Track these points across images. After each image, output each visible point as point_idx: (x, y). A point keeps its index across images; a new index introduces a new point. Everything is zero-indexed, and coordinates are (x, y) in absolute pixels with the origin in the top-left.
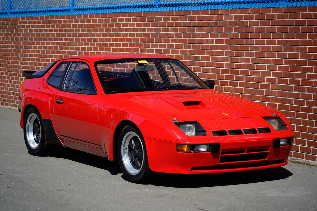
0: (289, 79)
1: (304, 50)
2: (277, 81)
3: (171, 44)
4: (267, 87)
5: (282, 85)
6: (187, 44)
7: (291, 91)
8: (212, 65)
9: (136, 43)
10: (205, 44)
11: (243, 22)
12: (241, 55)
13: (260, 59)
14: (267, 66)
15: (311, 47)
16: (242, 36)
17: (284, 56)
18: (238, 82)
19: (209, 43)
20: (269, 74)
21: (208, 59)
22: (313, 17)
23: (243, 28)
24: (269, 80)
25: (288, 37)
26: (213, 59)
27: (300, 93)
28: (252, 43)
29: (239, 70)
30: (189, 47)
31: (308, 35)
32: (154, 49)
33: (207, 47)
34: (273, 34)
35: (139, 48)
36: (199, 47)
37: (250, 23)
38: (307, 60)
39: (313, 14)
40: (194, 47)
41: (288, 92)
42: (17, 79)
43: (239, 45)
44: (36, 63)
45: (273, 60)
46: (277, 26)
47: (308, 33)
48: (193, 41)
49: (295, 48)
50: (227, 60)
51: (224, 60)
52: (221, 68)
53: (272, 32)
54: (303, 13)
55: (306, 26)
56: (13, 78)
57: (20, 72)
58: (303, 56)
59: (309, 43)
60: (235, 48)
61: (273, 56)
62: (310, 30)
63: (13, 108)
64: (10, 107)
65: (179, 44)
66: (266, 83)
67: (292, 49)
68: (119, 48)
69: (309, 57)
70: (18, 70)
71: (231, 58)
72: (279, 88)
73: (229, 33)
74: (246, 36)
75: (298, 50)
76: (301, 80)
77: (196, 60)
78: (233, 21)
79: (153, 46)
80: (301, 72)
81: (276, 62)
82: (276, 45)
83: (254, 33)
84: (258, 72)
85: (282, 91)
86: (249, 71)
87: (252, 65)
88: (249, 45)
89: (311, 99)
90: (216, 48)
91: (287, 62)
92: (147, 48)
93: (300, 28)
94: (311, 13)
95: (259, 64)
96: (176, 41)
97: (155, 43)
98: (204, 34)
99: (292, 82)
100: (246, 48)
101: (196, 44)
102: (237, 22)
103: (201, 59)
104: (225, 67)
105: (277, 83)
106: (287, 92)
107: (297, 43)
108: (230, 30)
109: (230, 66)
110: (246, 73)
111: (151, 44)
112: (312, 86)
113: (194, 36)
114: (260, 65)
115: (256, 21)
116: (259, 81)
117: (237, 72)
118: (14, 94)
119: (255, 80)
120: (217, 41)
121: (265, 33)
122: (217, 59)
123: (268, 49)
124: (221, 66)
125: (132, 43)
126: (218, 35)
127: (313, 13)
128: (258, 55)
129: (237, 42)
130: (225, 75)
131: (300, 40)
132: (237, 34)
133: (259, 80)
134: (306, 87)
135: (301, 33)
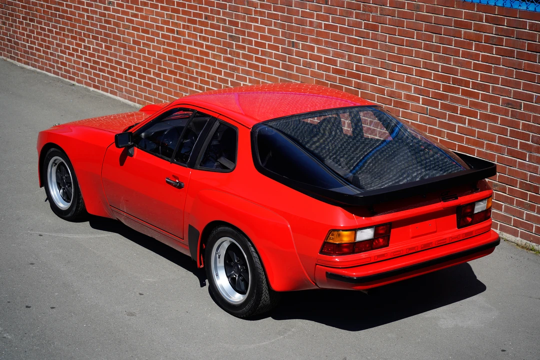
0: (440, 101)
1: (468, 65)
2: (421, 100)
3: (253, 16)
4: (405, 106)
5: (429, 107)
6: (279, 21)
7: (442, 119)
8: (318, 59)
9: (198, 5)
10: (308, 27)
11: (370, 7)
12: (365, 53)
13: (396, 65)
14: (405, 77)
15: (478, 62)
16: (367, 26)
17: (435, 67)
18: (360, 90)
19: (314, 27)
20: (409, 88)
21: (312, 49)
22: (484, 20)
23: (370, 15)
24: (408, 97)
25: (442, 41)
26: (319, 50)
27: (457, 125)
28: (383, 39)
29: (360, 74)
30: (283, 26)
31: (474, 44)
32: (227, 19)
33: (311, 32)
34: (417, 33)
35: (204, 13)
36: (298, 30)
37: (381, 10)
38: (471, 80)
39: (484, 17)
40: (291, 28)
41: (438, 120)
42: (15, 21)
43: (362, 39)
44: (42, 4)
45: (416, 70)
46: (424, 23)
47: (475, 41)
48: (289, 20)
49: (452, 59)
50: (342, 56)
51: (336, 55)
52: (332, 66)
53: (416, 30)
54: (468, 11)
55: (472, 31)
56: (8, 19)
57: (18, 12)
58: (464, 73)
59: (476, 57)
60: (356, 42)
61: (415, 64)
62: (478, 39)
63: (9, 60)
64: (5, 58)
65: (266, 18)
66: (403, 100)
67: (447, 61)
68: (171, 8)
69: (475, 76)
70: (15, 9)
71: (349, 55)
72: (423, 110)
73: (347, 18)
74: (375, 28)
75: (457, 62)
76: (460, 106)
77: (293, 47)
78: (354, 3)
79: (224, 14)
80: (460, 96)
81: (421, 74)
82: (422, 50)
83: (387, 26)
84: (392, 83)
85: (428, 116)
86: (376, 78)
87: (381, 70)
88: (379, 42)
89: (475, 137)
90: (326, 35)
91: (437, 77)
92: (215, 16)
93: (463, 33)
94: (481, 13)
95: (393, 72)
96: (262, 14)
97: (228, 11)
98: (307, 12)
99: (444, 107)
100: (374, 45)
101: (293, 24)
102: (360, 4)
103: (301, 46)
104: (338, 66)
105: (421, 103)
106: (436, 120)
107: (456, 53)
108: (350, 14)
109: (347, 66)
110: (373, 81)
111: (221, 10)
112: (476, 118)
113: (289, 11)
114: (395, 72)
115: (390, 8)
116: (392, 96)
117: (358, 77)
118: (10, 41)
119: (386, 92)
120: (327, 27)
121: (405, 29)
122: (327, 52)
123: (409, 53)
124: (334, 63)
125: (192, 3)
126: (329, 18)
127: (484, 14)
128: (391, 58)
129: (358, 34)
130: (338, 76)
131: (461, 49)
132: (360, 22)
133: (392, 94)
134: (467, 117)
135: (462, 39)
